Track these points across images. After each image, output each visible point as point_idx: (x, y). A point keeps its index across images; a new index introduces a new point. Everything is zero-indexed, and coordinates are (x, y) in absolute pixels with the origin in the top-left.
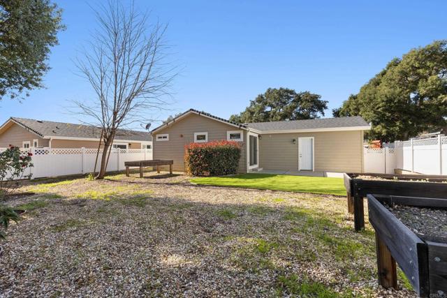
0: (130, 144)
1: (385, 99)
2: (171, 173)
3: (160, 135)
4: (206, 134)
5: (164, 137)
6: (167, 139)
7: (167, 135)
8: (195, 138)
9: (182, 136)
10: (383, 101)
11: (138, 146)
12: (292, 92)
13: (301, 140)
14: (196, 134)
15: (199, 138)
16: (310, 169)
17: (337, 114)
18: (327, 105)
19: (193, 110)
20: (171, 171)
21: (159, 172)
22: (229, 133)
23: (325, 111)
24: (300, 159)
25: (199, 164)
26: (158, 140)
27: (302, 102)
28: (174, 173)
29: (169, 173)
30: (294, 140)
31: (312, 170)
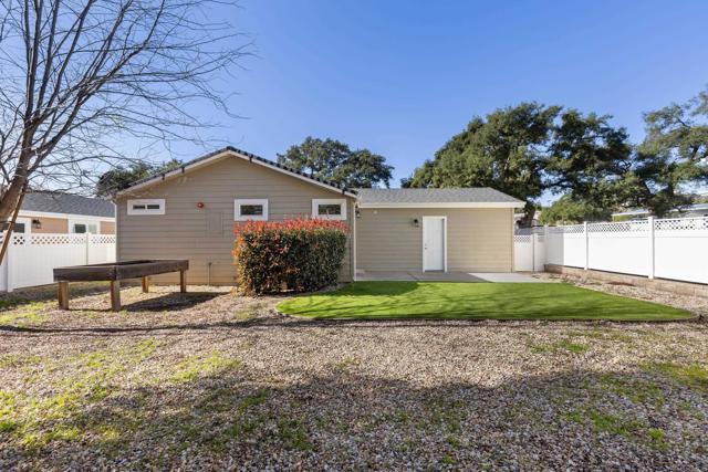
0: (35, 222)
1: (476, 170)
2: (183, 291)
3: (136, 202)
4: (264, 203)
5: (150, 207)
6: (162, 211)
7: (162, 202)
8: (237, 210)
9: (202, 206)
10: (474, 172)
11: (60, 227)
12: (344, 148)
13: (427, 221)
14: (238, 203)
15: (247, 210)
16: (439, 268)
17: (406, 185)
18: (393, 172)
19: (234, 150)
20: (182, 284)
21: (145, 290)
22: (316, 203)
23: (390, 181)
24: (425, 253)
25: (277, 269)
26: (131, 212)
27: (361, 165)
28: (190, 289)
29: (177, 289)
30: (416, 221)
31: (443, 271)
